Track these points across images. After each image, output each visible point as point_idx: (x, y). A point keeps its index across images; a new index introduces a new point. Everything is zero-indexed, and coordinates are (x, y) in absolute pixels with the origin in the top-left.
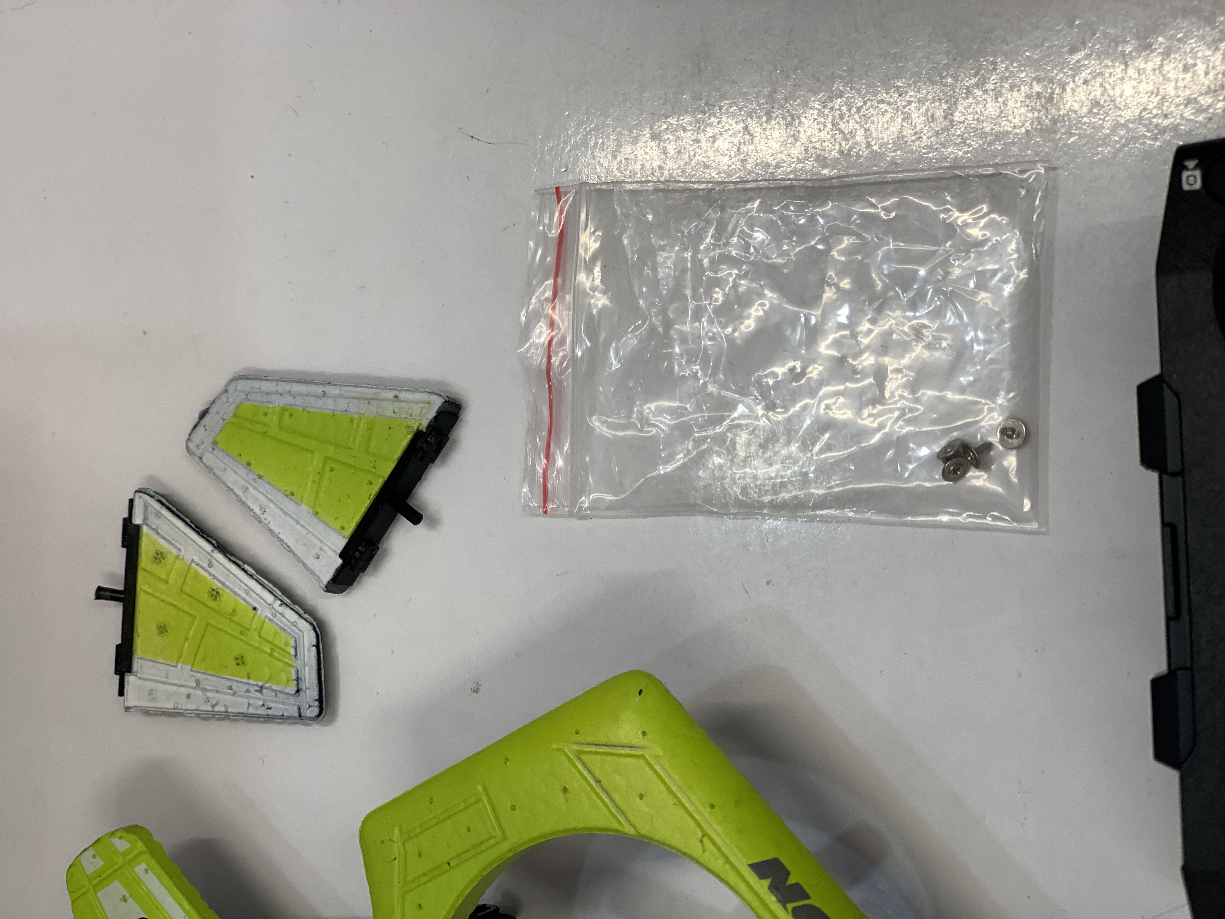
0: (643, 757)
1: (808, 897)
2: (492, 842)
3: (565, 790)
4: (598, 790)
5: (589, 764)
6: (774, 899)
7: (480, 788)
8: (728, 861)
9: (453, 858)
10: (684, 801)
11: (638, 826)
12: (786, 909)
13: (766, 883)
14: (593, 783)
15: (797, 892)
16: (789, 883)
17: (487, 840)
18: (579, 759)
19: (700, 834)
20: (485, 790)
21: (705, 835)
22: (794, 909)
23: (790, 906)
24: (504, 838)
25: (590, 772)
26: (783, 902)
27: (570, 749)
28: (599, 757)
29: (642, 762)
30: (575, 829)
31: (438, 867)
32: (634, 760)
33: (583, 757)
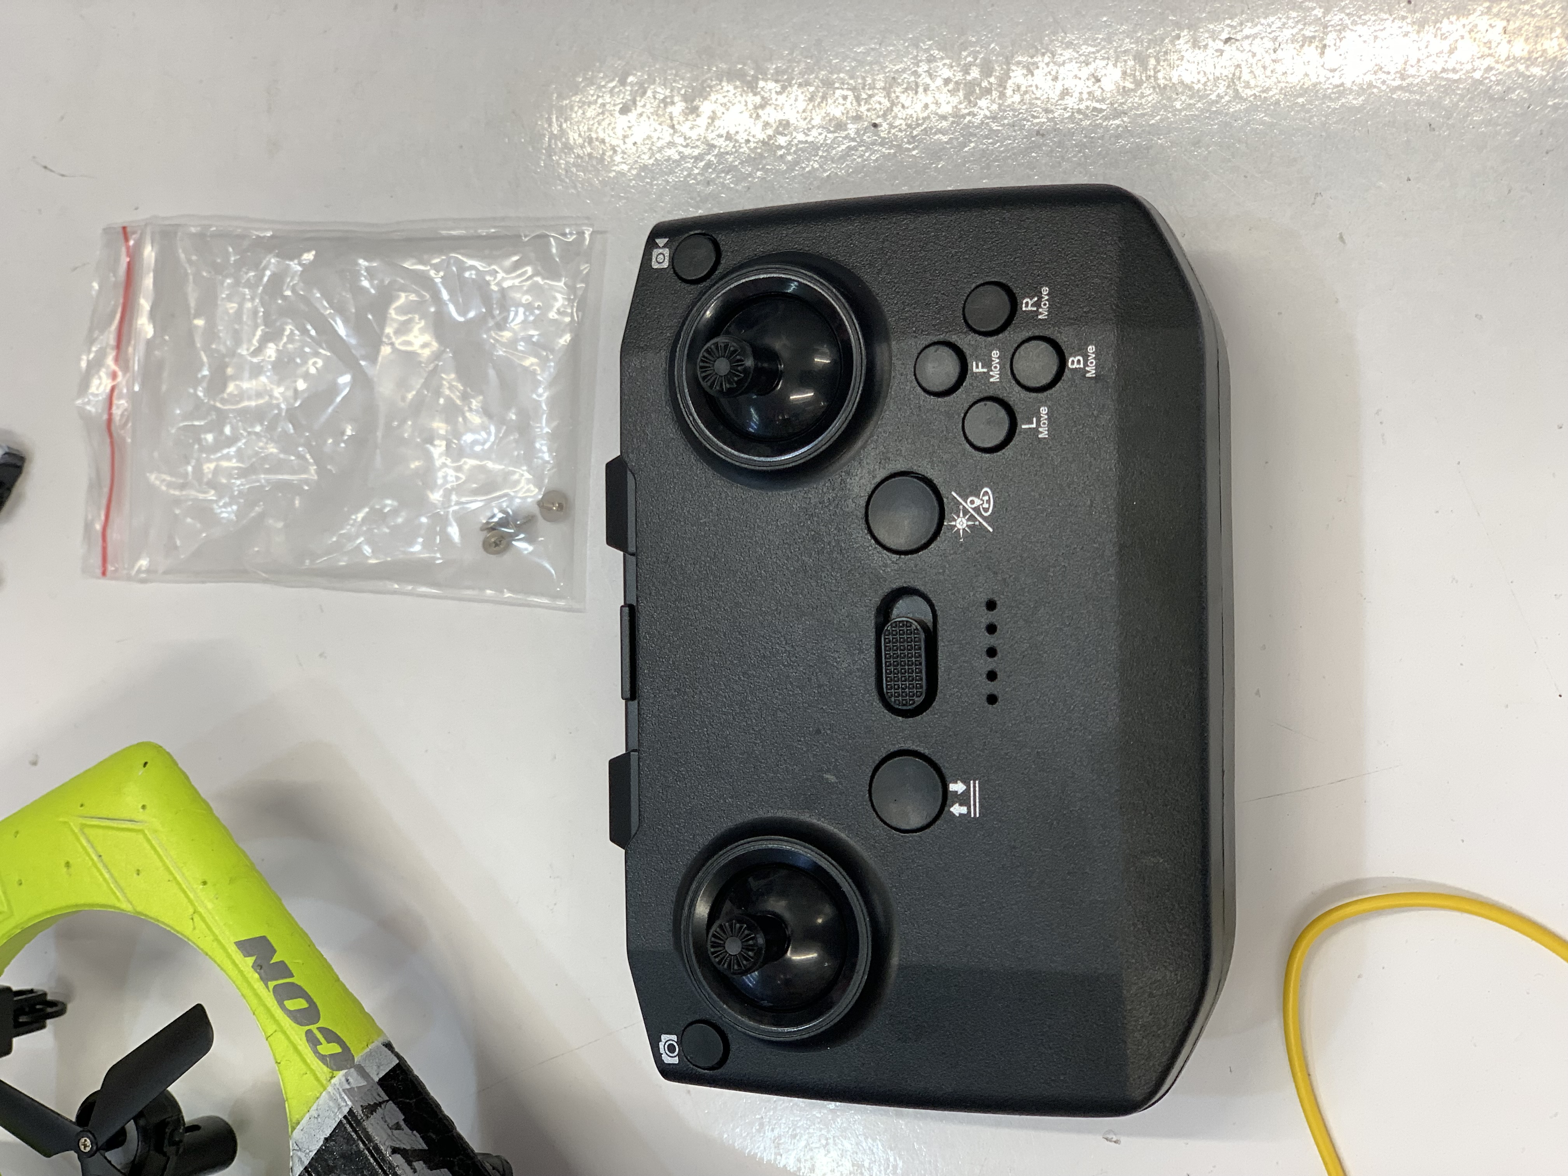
0: (141, 831)
1: (292, 976)
2: (1, 917)
3: (68, 865)
4: (100, 865)
5: (91, 838)
6: (257, 976)
8: (216, 939)
10: (178, 877)
11: (135, 903)
12: (267, 987)
14: (95, 858)
15: (283, 970)
16: (274, 961)
18: (84, 833)
19: (191, 911)
21: (196, 911)
22: (276, 987)
23: (272, 984)
24: (12, 914)
25: (93, 847)
26: (265, 980)
27: (74, 823)
28: (100, 832)
29: (140, 836)
30: (77, 905)
32: (134, 835)
33: (86, 830)
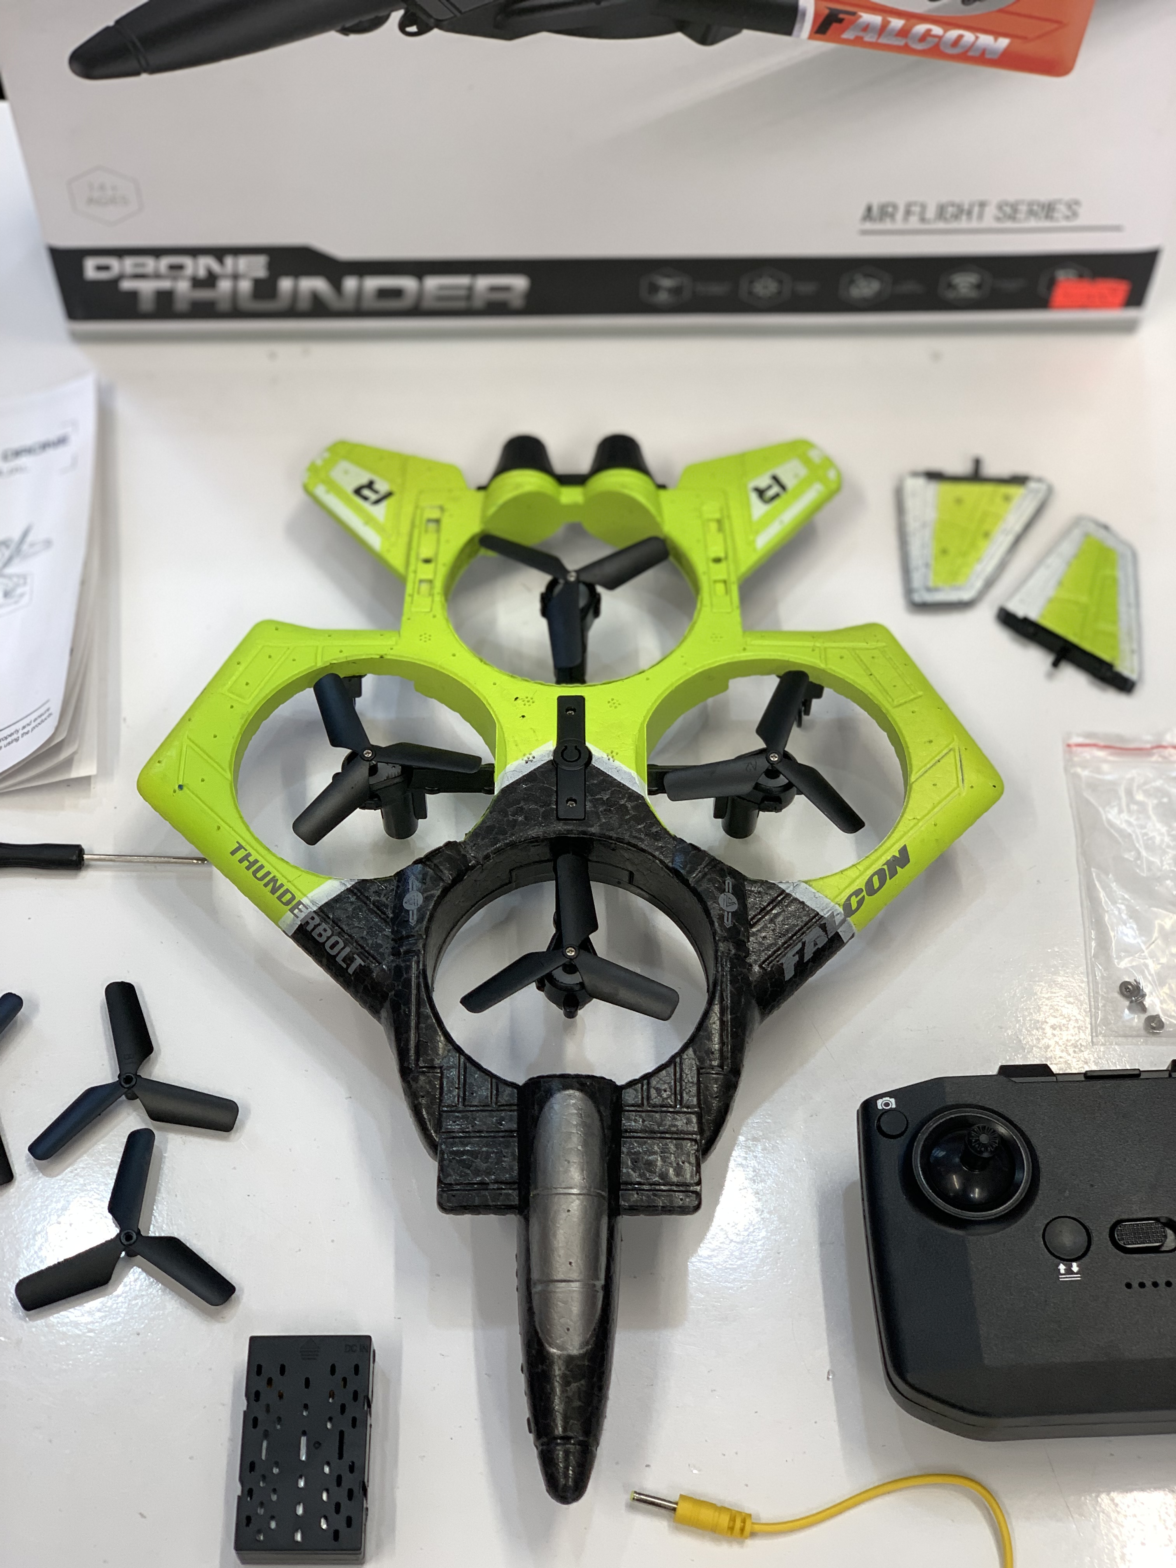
0: (958, 786)
1: (890, 879)
2: (890, 700)
3: (931, 742)
4: (934, 761)
5: (948, 756)
6: (889, 858)
7: (920, 693)
8: (905, 833)
9: (876, 678)
10: (936, 810)
11: (917, 783)
12: (884, 865)
13: (897, 855)
14: (937, 758)
15: (893, 873)
16: (897, 867)
17: (890, 697)
18: (950, 751)
19: (918, 817)
20: (920, 696)
21: (919, 820)
22: (884, 869)
23: (885, 867)
24: (895, 707)
25: (944, 756)
26: (887, 863)
27: (955, 745)
28: (953, 761)
29: (955, 785)
30: (908, 747)
31: (868, 668)
32: (955, 782)
33: (952, 753)
